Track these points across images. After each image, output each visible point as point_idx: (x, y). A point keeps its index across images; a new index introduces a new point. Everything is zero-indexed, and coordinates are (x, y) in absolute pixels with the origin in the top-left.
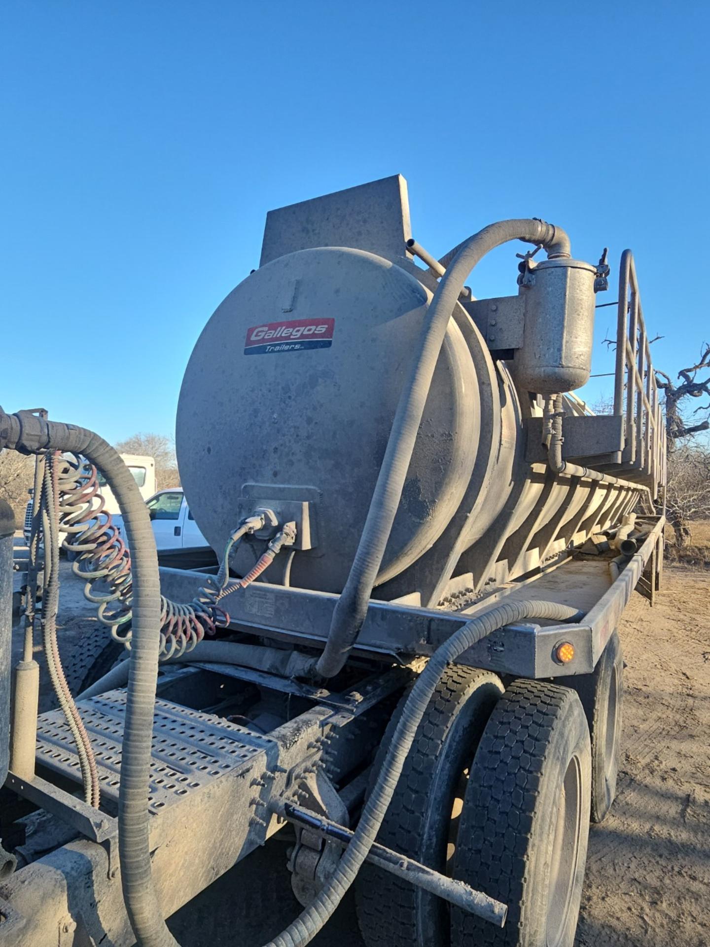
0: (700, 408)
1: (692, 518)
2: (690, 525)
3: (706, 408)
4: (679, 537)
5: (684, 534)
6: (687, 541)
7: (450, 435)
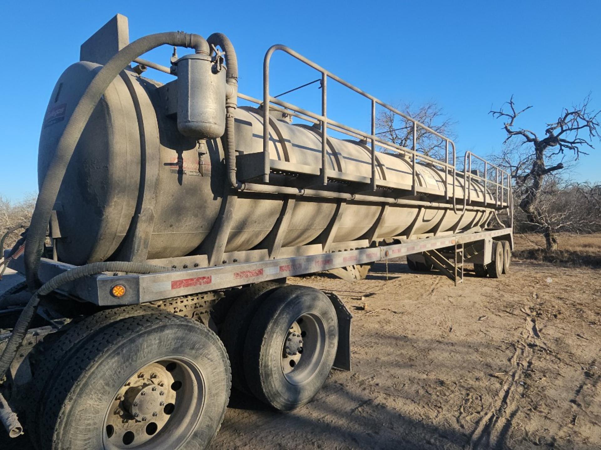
0: (553, 154)
1: (558, 231)
2: (556, 236)
3: (557, 154)
4: (549, 244)
5: (552, 242)
6: (555, 247)
7: (107, 167)
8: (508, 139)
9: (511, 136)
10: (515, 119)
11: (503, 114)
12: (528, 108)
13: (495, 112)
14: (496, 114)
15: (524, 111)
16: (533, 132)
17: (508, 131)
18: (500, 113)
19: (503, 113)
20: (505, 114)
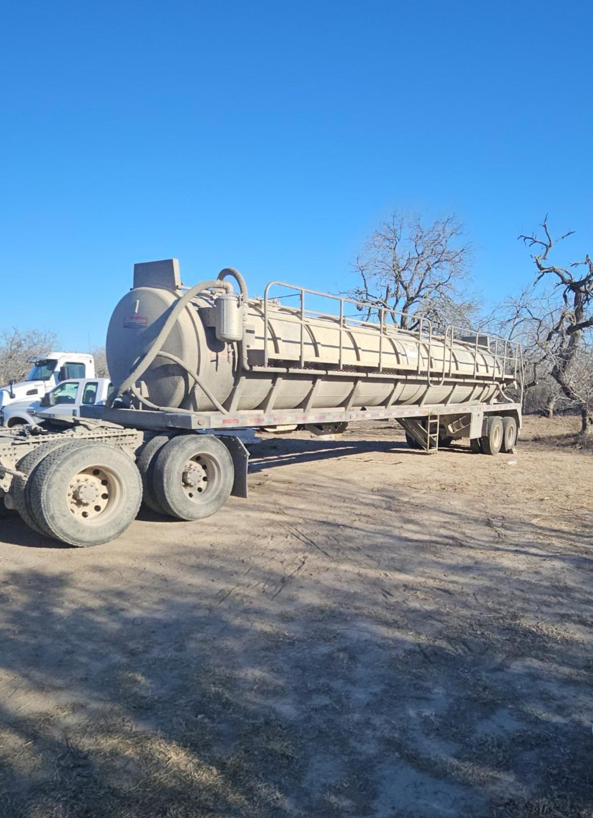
8: (539, 278)
9: (543, 275)
10: (550, 249)
11: (535, 242)
12: (569, 234)
13: (526, 238)
14: (527, 240)
15: (563, 237)
16: (569, 272)
17: (539, 266)
18: (532, 239)
19: (537, 240)
20: (539, 241)
